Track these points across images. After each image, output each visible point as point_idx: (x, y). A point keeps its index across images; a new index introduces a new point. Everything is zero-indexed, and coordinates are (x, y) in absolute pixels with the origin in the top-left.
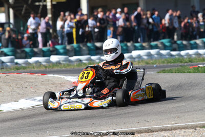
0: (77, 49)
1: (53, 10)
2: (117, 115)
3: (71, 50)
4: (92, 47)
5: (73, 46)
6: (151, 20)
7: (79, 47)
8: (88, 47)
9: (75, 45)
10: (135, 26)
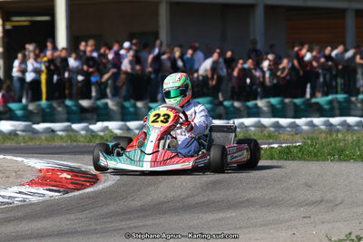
0: (47, 110)
1: (6, 40)
2: (115, 230)
3: (35, 111)
4: (74, 108)
5: (39, 105)
6: (180, 63)
7: (51, 107)
8: (67, 107)
9: (44, 102)
10: (150, 73)
